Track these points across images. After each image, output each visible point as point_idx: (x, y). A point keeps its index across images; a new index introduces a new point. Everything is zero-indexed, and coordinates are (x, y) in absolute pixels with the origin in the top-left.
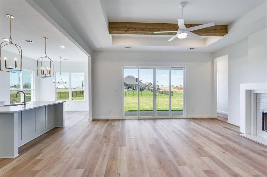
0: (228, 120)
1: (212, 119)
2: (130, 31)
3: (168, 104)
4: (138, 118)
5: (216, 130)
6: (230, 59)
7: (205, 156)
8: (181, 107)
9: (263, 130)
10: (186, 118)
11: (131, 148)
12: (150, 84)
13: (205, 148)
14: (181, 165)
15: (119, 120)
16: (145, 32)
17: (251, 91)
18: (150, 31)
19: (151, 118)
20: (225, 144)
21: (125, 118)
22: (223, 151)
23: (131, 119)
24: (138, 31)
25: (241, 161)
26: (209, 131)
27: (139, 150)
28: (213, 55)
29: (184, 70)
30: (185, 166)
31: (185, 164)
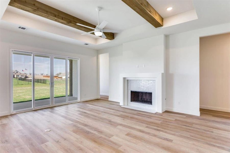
0: (109, 99)
1: (98, 100)
2: (40, 11)
3: (49, 91)
4: (33, 110)
5: (107, 107)
6: (110, 56)
7: (118, 126)
8: (64, 94)
9: (131, 101)
10: (80, 102)
11: (57, 141)
12: (15, 72)
13: (112, 121)
14: (110, 137)
15: (6, 117)
16: (57, 19)
17: (125, 78)
18: (62, 19)
19: (49, 107)
20: (120, 114)
21: (15, 113)
22: (123, 119)
23: (25, 112)
24: (50, 15)
25: (135, 122)
26: (104, 108)
27: (67, 140)
28: (98, 51)
29: (78, 61)
30: (113, 137)
31: (112, 136)
